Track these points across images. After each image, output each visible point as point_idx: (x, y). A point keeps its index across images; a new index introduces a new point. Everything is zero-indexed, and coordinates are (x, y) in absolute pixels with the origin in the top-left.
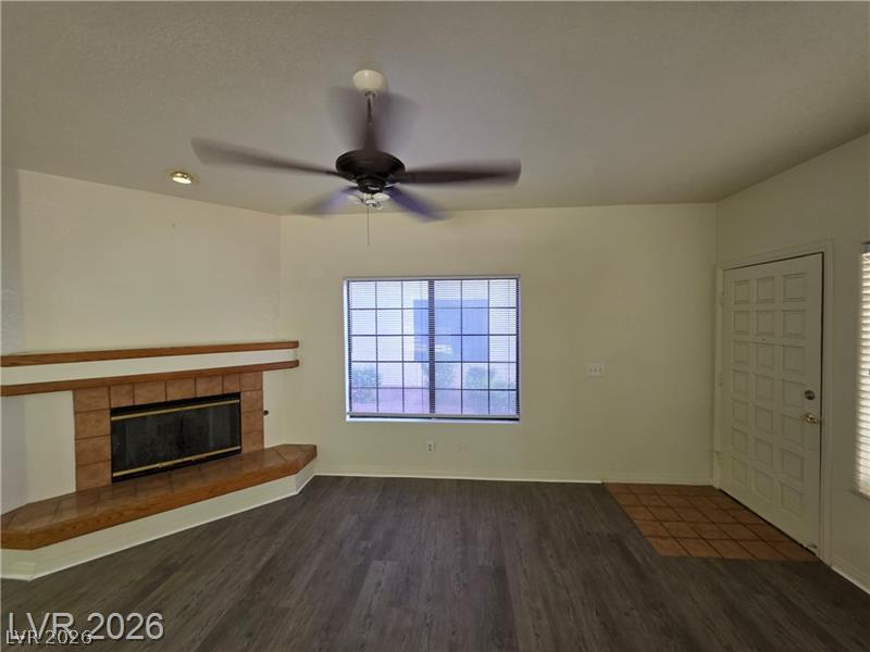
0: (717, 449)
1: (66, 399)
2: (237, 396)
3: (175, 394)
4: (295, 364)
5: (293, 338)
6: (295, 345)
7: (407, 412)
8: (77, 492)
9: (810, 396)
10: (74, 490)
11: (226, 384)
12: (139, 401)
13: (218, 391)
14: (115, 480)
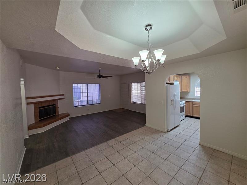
1: (33, 106)
2: (55, 105)
4: (64, 98)
5: (63, 94)
6: (63, 95)
7: (84, 105)
8: (35, 123)
9: (128, 96)
10: (34, 122)
11: (54, 103)
12: (42, 106)
13: (52, 104)
14: (40, 120)
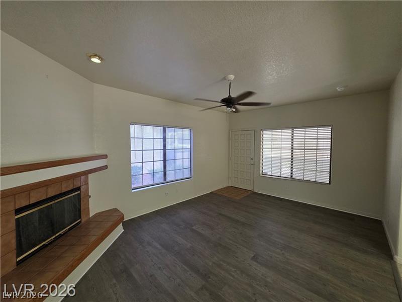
0: (230, 176)
2: (79, 189)
3: (52, 192)
4: (106, 167)
6: (106, 156)
9: (252, 159)
11: (75, 183)
12: (33, 201)
13: (71, 188)
14: (18, 264)
